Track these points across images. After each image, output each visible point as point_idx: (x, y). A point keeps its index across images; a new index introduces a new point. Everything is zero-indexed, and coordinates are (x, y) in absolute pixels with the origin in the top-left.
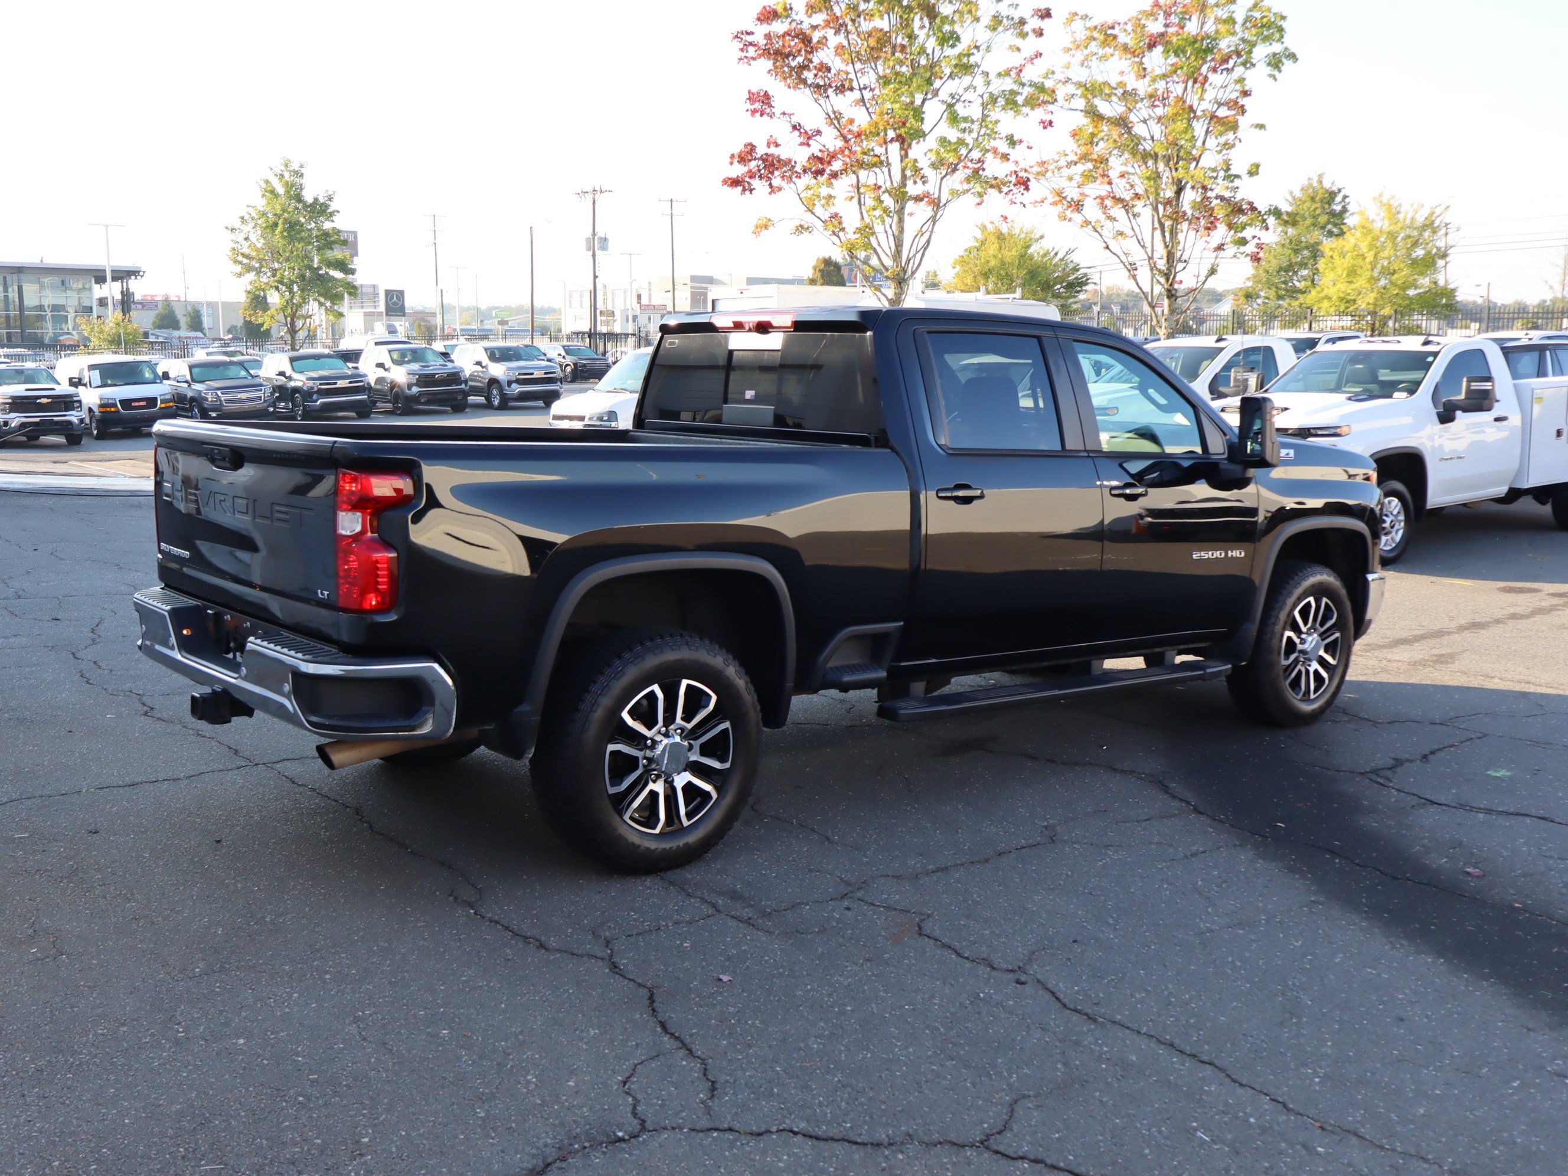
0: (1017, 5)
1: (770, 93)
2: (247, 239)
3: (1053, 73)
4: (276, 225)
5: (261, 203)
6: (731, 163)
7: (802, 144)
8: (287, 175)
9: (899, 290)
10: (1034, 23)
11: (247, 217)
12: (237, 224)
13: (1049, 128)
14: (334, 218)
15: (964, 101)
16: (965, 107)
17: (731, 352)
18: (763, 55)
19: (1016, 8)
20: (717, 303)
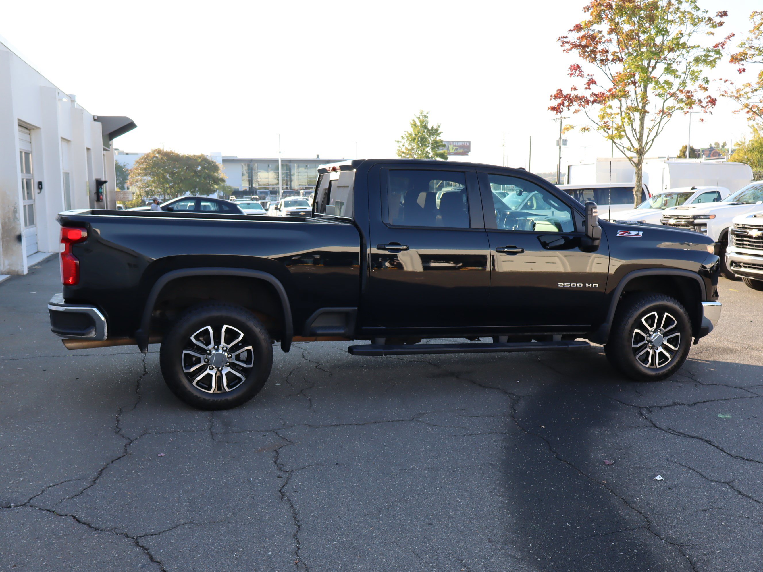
0: (707, 11)
1: (580, 65)
2: (403, 145)
3: (745, 44)
4: (415, 139)
5: (411, 130)
6: (551, 99)
7: (586, 88)
8: (421, 117)
9: (640, 158)
10: (718, 20)
11: (404, 136)
12: (400, 139)
13: (743, 73)
14: (441, 135)
15: (677, 62)
16: (678, 64)
17: (330, 181)
18: (573, 47)
19: (707, 13)
20: (570, 168)
